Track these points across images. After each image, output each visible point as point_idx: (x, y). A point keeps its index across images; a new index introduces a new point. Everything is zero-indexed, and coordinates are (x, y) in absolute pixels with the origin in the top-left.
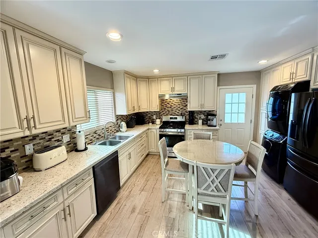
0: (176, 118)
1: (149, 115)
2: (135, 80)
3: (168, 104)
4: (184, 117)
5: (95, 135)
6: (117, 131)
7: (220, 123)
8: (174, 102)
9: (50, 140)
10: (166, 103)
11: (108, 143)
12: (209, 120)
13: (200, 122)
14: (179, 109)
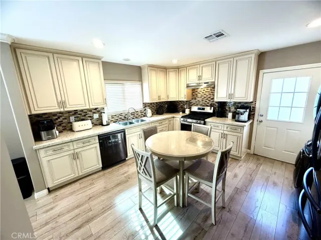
0: (204, 109)
1: (182, 104)
2: (164, 71)
3: (199, 93)
4: (212, 108)
5: (120, 117)
6: (144, 116)
7: (261, 118)
8: (204, 92)
9: (85, 116)
10: (196, 93)
11: (128, 123)
12: (238, 114)
13: (230, 115)
14: (209, 99)
